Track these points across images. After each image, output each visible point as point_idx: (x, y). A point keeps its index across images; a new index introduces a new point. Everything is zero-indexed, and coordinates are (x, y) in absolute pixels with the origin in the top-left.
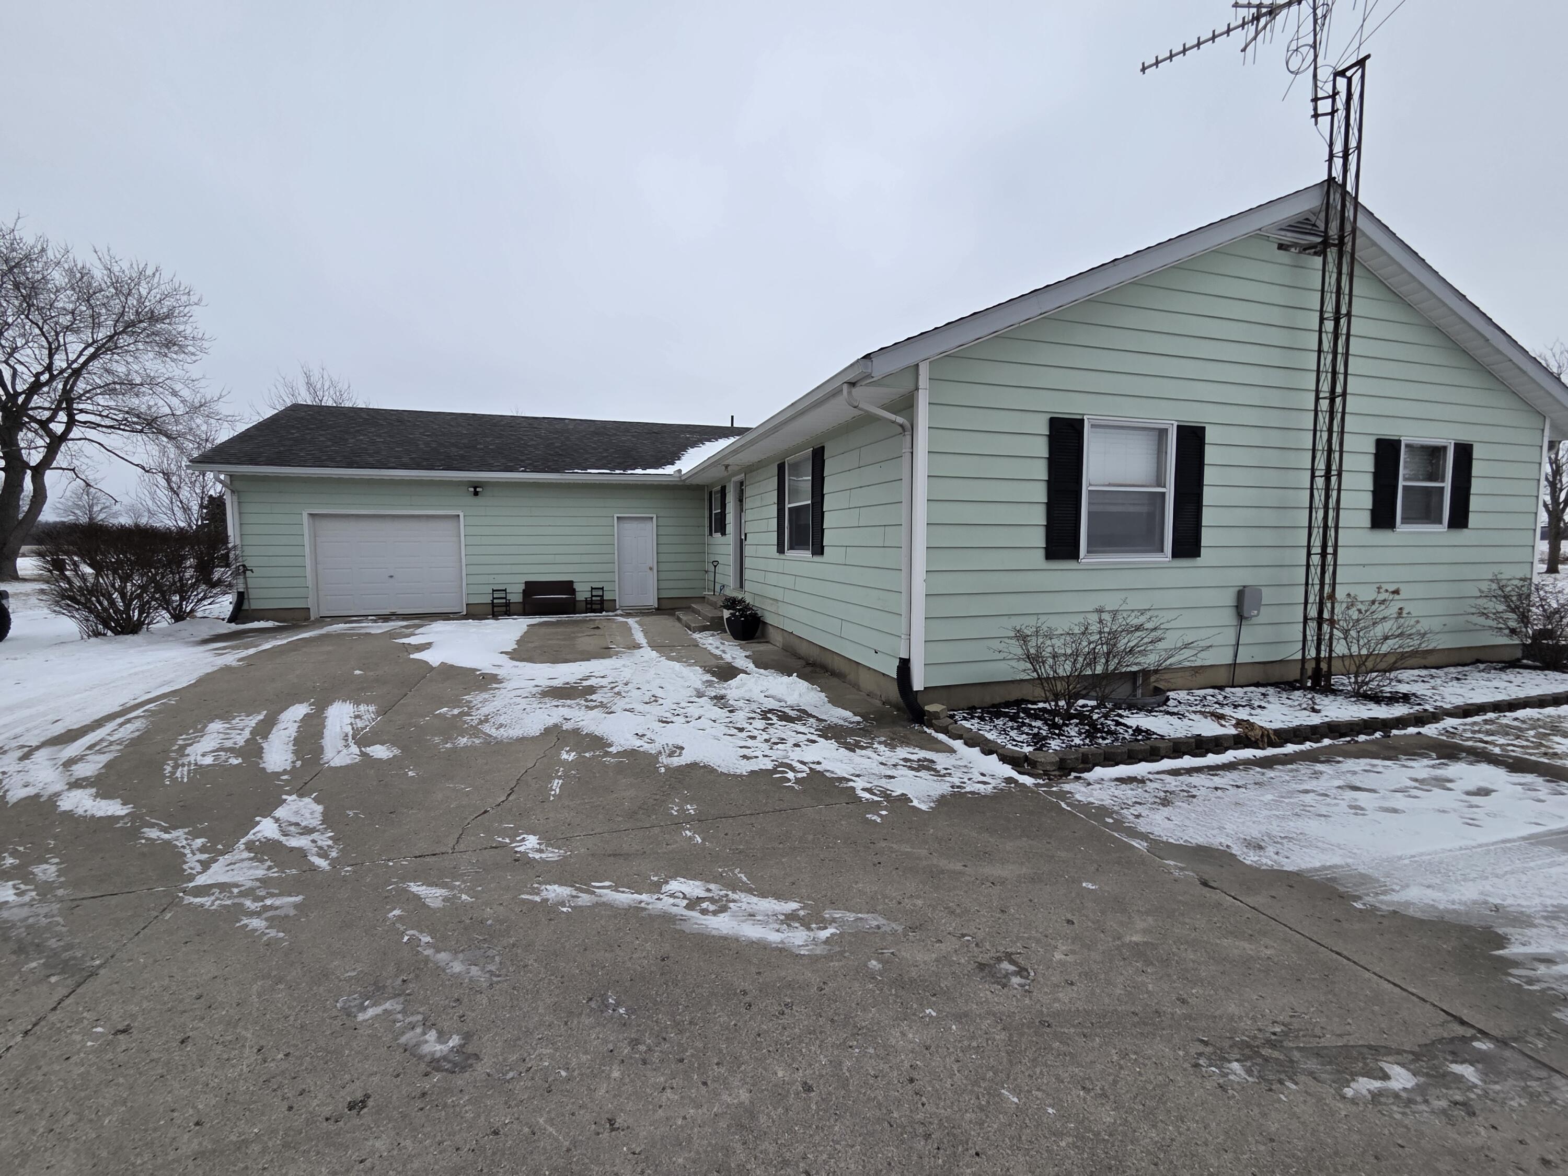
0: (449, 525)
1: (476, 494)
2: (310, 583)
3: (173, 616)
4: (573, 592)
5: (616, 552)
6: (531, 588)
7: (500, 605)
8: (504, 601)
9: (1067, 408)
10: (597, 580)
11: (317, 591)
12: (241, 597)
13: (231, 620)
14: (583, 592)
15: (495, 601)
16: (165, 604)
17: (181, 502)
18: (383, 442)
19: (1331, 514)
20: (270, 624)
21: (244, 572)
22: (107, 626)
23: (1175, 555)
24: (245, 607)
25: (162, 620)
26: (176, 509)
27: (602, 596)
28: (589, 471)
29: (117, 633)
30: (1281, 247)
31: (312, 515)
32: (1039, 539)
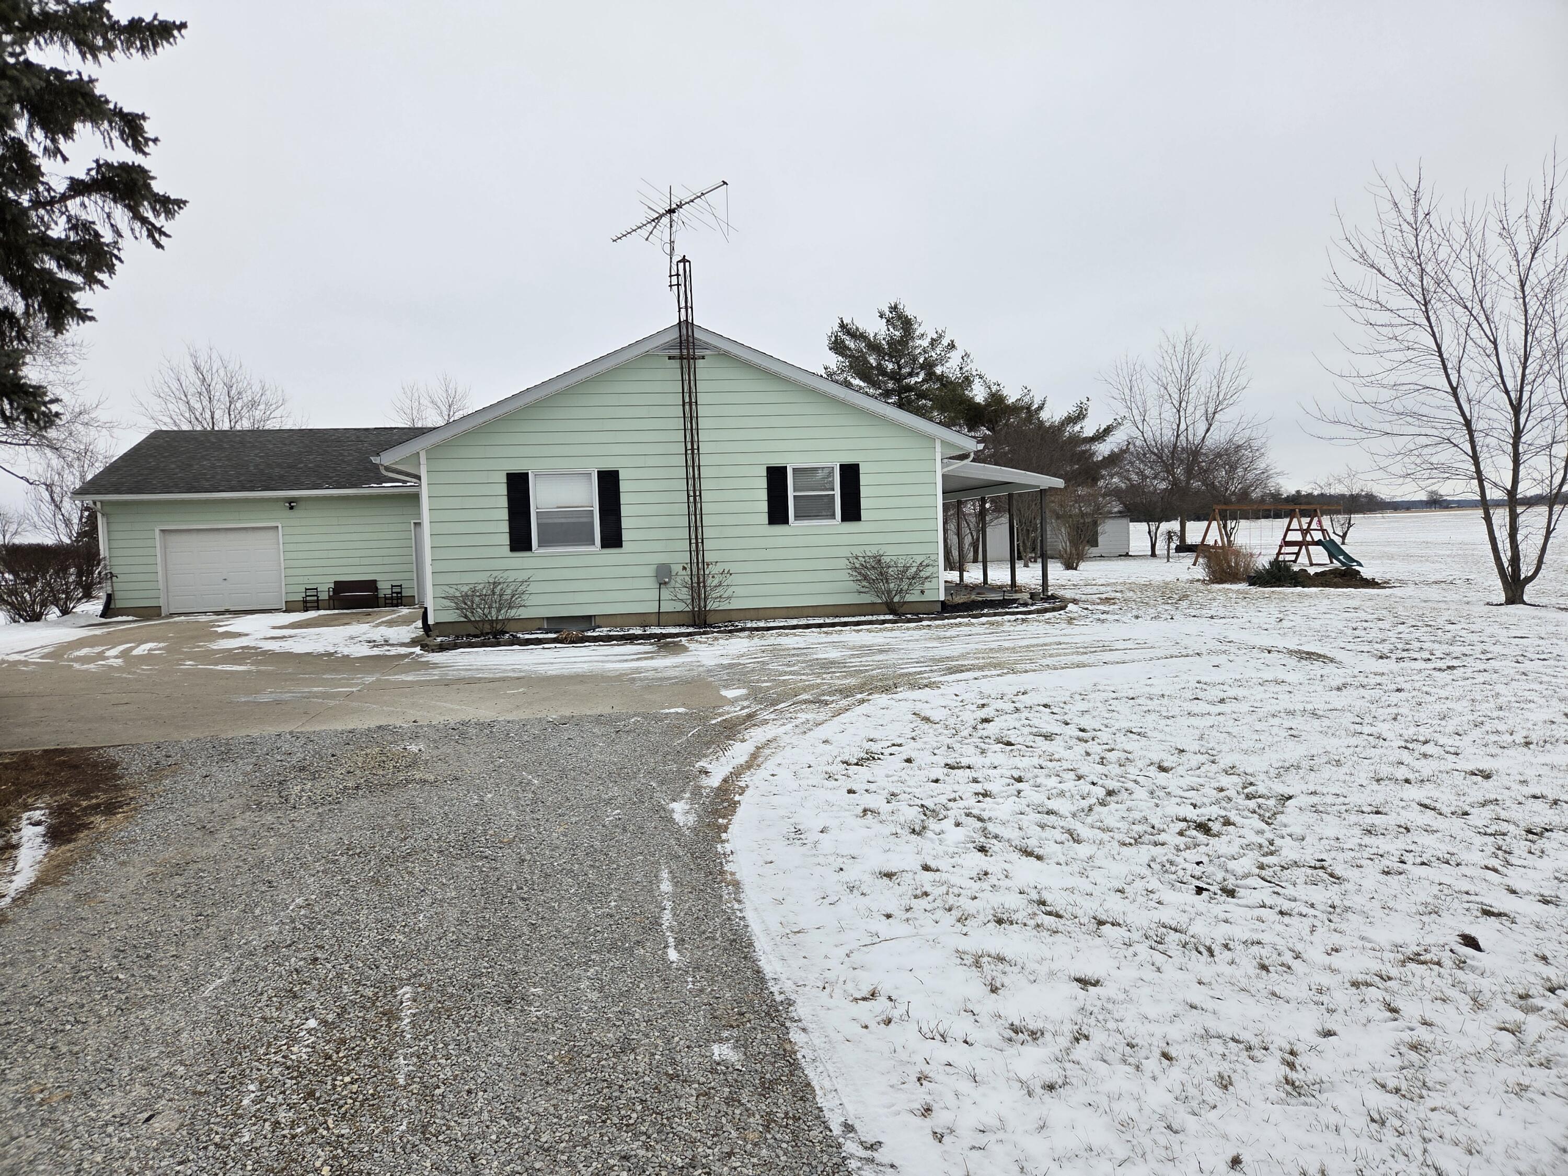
0: (271, 534)
1: (291, 508)
2: (161, 585)
3: (61, 611)
4: (376, 589)
5: (414, 554)
6: (340, 587)
7: (311, 602)
8: (315, 598)
9: (517, 467)
10: (397, 579)
11: (167, 591)
12: (109, 597)
13: (102, 616)
14: (385, 589)
15: (308, 598)
16: (56, 602)
17: (63, 515)
18: (221, 467)
19: (698, 517)
20: (130, 618)
21: (111, 578)
22: (21, 616)
23: (603, 546)
24: (112, 606)
25: (54, 613)
26: (59, 523)
27: (401, 593)
28: (384, 485)
29: (26, 621)
30: (670, 358)
31: (163, 531)
32: (505, 539)
